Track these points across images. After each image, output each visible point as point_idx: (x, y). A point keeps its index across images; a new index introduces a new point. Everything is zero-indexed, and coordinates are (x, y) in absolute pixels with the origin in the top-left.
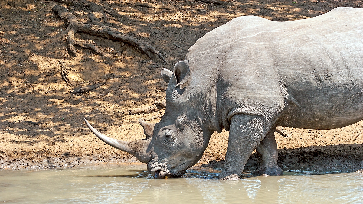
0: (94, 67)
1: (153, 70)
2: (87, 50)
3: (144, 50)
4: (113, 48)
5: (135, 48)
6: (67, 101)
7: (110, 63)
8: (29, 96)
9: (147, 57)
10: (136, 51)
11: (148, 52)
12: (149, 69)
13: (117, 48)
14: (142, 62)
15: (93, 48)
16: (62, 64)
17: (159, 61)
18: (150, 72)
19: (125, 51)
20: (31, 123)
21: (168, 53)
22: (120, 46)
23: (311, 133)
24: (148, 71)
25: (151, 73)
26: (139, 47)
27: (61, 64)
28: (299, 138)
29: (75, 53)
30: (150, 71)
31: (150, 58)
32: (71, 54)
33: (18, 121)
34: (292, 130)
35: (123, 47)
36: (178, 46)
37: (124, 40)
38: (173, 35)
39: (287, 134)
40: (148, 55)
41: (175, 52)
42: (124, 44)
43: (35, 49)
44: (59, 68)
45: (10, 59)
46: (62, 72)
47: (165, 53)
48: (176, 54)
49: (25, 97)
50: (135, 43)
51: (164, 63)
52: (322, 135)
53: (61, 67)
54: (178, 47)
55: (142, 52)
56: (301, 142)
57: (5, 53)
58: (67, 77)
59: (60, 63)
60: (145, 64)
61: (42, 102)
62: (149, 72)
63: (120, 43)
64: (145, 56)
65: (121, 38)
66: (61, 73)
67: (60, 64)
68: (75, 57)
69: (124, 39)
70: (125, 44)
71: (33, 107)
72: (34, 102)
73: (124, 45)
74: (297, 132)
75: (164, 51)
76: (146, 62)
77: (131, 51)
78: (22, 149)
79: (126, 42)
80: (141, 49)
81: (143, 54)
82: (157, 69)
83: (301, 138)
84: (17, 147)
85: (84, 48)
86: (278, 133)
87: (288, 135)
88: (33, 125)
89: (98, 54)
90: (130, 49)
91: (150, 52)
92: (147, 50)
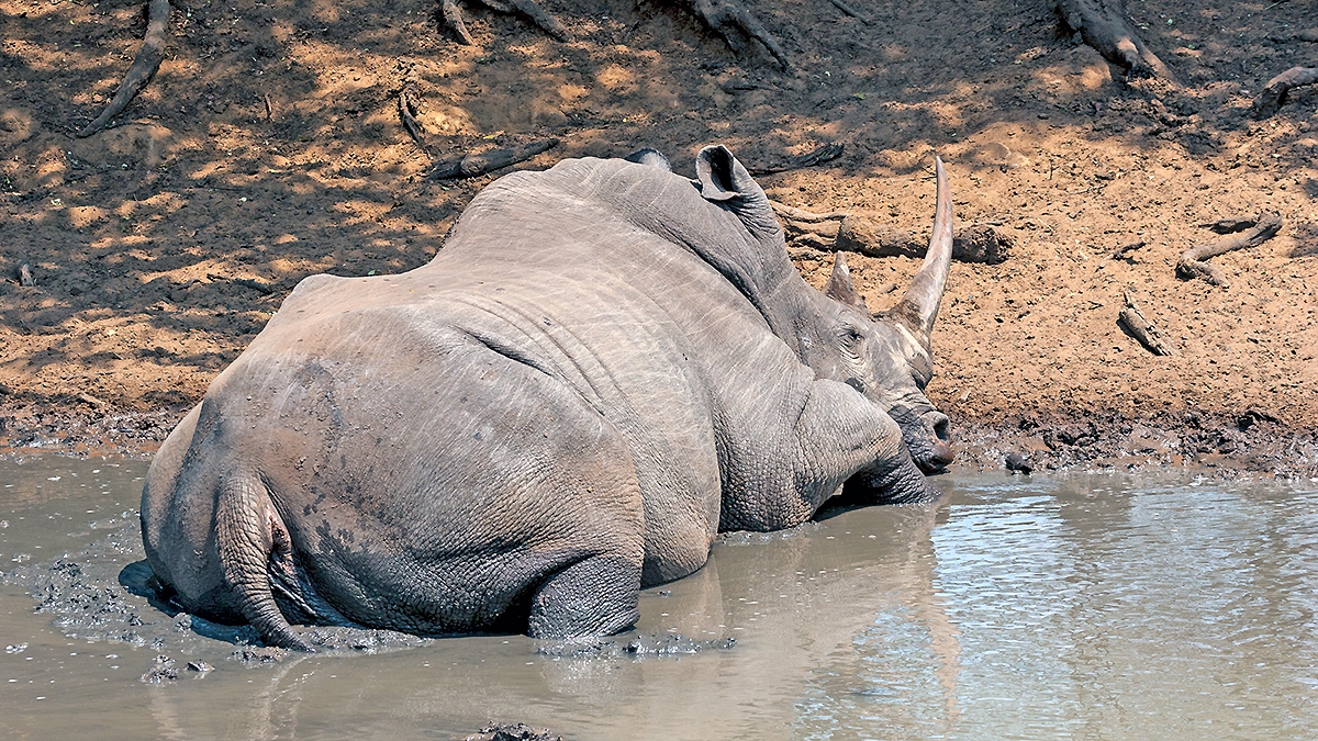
0: (524, 82)
1: (741, 98)
2: (507, 20)
3: (711, 22)
4: (608, 11)
5: (684, 13)
6: (404, 207)
7: (585, 68)
8: (269, 186)
9: (723, 47)
10: (688, 27)
11: (727, 31)
12: (727, 91)
13: (621, 13)
14: (705, 67)
15: (530, 13)
16: (409, 70)
17: (765, 63)
18: (730, 105)
19: (648, 23)
20: (250, 285)
21: (805, 34)
22: (630, 6)
23: (1256, 342)
24: (721, 99)
25: (734, 108)
26: (697, 9)
27: (405, 71)
28: (1204, 362)
29: (462, 29)
30: (730, 100)
31: (736, 53)
32: (448, 32)
33: (209, 276)
34: (1189, 331)
35: (643, 9)
36: (849, 9)
39: (1163, 344)
40: (726, 41)
41: (833, 31)
43: (319, 15)
44: (396, 84)
45: (222, 48)
46: (404, 100)
47: (795, 34)
48: (834, 37)
49: (256, 190)
51: (783, 69)
52: (1294, 352)
53: (403, 80)
54: (847, 14)
55: (708, 31)
56: (1207, 376)
57: (206, 27)
58: (419, 117)
59: (403, 66)
60: (712, 75)
61: (315, 208)
62: (726, 105)
64: (716, 44)
66: (399, 105)
67: (400, 68)
68: (460, 43)
71: (276, 229)
72: (283, 208)
73: (644, 4)
74: (1205, 339)
75: (790, 28)
76: (716, 68)
77: (670, 23)
78: (181, 383)
80: (702, 19)
81: (709, 36)
82: (755, 92)
83: (1212, 362)
84: (165, 376)
85: (497, 13)
86: (1135, 340)
87: (1166, 347)
88: (257, 293)
89: (548, 33)
90: (665, 16)
91: (733, 29)
92: (724, 23)
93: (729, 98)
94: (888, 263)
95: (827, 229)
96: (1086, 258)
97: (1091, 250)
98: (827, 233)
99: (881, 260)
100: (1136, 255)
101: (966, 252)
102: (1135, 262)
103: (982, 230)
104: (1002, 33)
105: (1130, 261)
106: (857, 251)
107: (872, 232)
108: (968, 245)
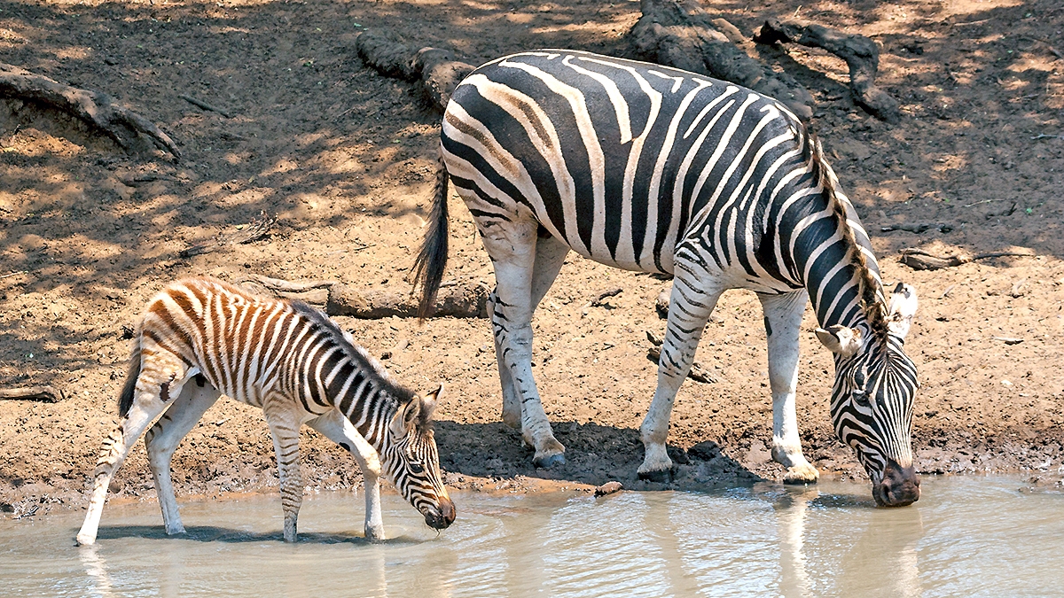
1: (143, 189)
3: (99, 121)
5: (65, 115)
9: (111, 144)
11: (114, 129)
12: (128, 184)
14: (100, 163)
18: (134, 196)
19: (28, 127)
22: (7, 111)
24: (124, 191)
25: (137, 198)
26: (81, 110)
28: (756, 386)
30: (133, 192)
31: (125, 149)
34: (717, 361)
35: (21, 114)
36: (204, 104)
37: (24, 92)
38: (171, 68)
39: (708, 373)
40: (114, 139)
41: (202, 125)
42: (21, 104)
50: (65, 99)
51: (175, 161)
54: (204, 108)
55: (94, 130)
60: (110, 169)
62: (130, 196)
63: (8, 103)
64: (104, 141)
65: (14, 83)
69: (23, 86)
70: (25, 105)
73: (21, 109)
74: (736, 367)
76: (111, 163)
79: (31, 96)
80: (88, 120)
81: (95, 135)
82: (155, 183)
83: (762, 385)
87: (712, 375)
90: (44, 119)
91: (121, 127)
92: (112, 122)
93: (131, 190)
94: (386, 323)
95: (316, 297)
96: (557, 308)
97: (559, 301)
98: (316, 300)
99: (379, 320)
100: (611, 301)
101: (458, 309)
102: (612, 308)
103: (472, 288)
104: (364, 116)
105: (607, 306)
106: (348, 315)
107: (362, 297)
108: (460, 302)
